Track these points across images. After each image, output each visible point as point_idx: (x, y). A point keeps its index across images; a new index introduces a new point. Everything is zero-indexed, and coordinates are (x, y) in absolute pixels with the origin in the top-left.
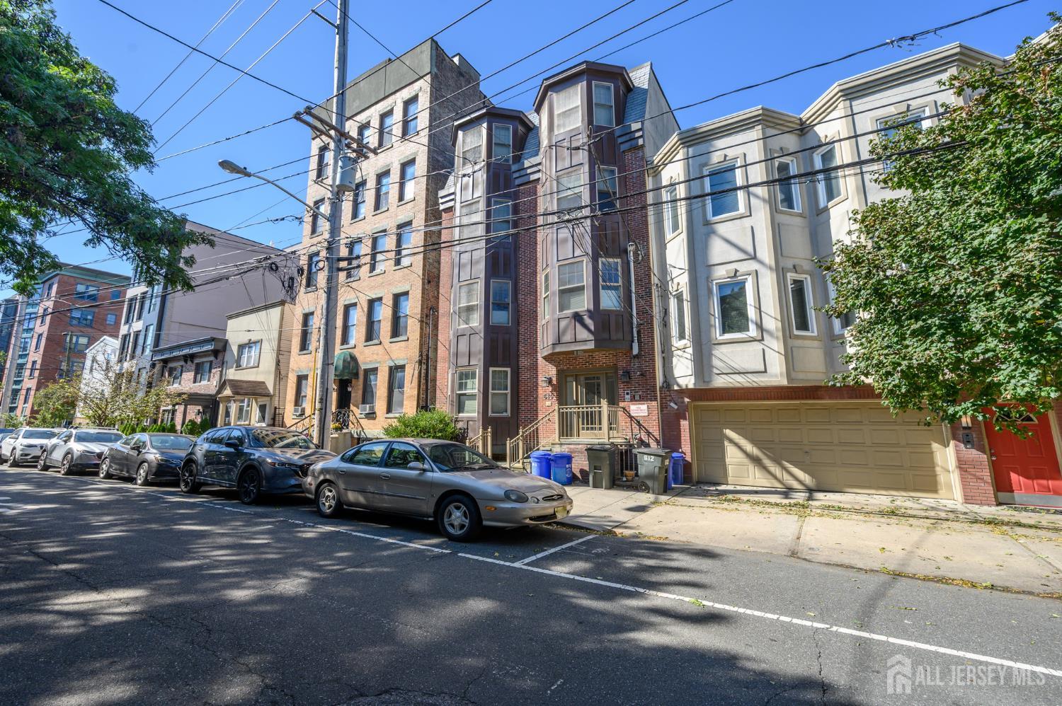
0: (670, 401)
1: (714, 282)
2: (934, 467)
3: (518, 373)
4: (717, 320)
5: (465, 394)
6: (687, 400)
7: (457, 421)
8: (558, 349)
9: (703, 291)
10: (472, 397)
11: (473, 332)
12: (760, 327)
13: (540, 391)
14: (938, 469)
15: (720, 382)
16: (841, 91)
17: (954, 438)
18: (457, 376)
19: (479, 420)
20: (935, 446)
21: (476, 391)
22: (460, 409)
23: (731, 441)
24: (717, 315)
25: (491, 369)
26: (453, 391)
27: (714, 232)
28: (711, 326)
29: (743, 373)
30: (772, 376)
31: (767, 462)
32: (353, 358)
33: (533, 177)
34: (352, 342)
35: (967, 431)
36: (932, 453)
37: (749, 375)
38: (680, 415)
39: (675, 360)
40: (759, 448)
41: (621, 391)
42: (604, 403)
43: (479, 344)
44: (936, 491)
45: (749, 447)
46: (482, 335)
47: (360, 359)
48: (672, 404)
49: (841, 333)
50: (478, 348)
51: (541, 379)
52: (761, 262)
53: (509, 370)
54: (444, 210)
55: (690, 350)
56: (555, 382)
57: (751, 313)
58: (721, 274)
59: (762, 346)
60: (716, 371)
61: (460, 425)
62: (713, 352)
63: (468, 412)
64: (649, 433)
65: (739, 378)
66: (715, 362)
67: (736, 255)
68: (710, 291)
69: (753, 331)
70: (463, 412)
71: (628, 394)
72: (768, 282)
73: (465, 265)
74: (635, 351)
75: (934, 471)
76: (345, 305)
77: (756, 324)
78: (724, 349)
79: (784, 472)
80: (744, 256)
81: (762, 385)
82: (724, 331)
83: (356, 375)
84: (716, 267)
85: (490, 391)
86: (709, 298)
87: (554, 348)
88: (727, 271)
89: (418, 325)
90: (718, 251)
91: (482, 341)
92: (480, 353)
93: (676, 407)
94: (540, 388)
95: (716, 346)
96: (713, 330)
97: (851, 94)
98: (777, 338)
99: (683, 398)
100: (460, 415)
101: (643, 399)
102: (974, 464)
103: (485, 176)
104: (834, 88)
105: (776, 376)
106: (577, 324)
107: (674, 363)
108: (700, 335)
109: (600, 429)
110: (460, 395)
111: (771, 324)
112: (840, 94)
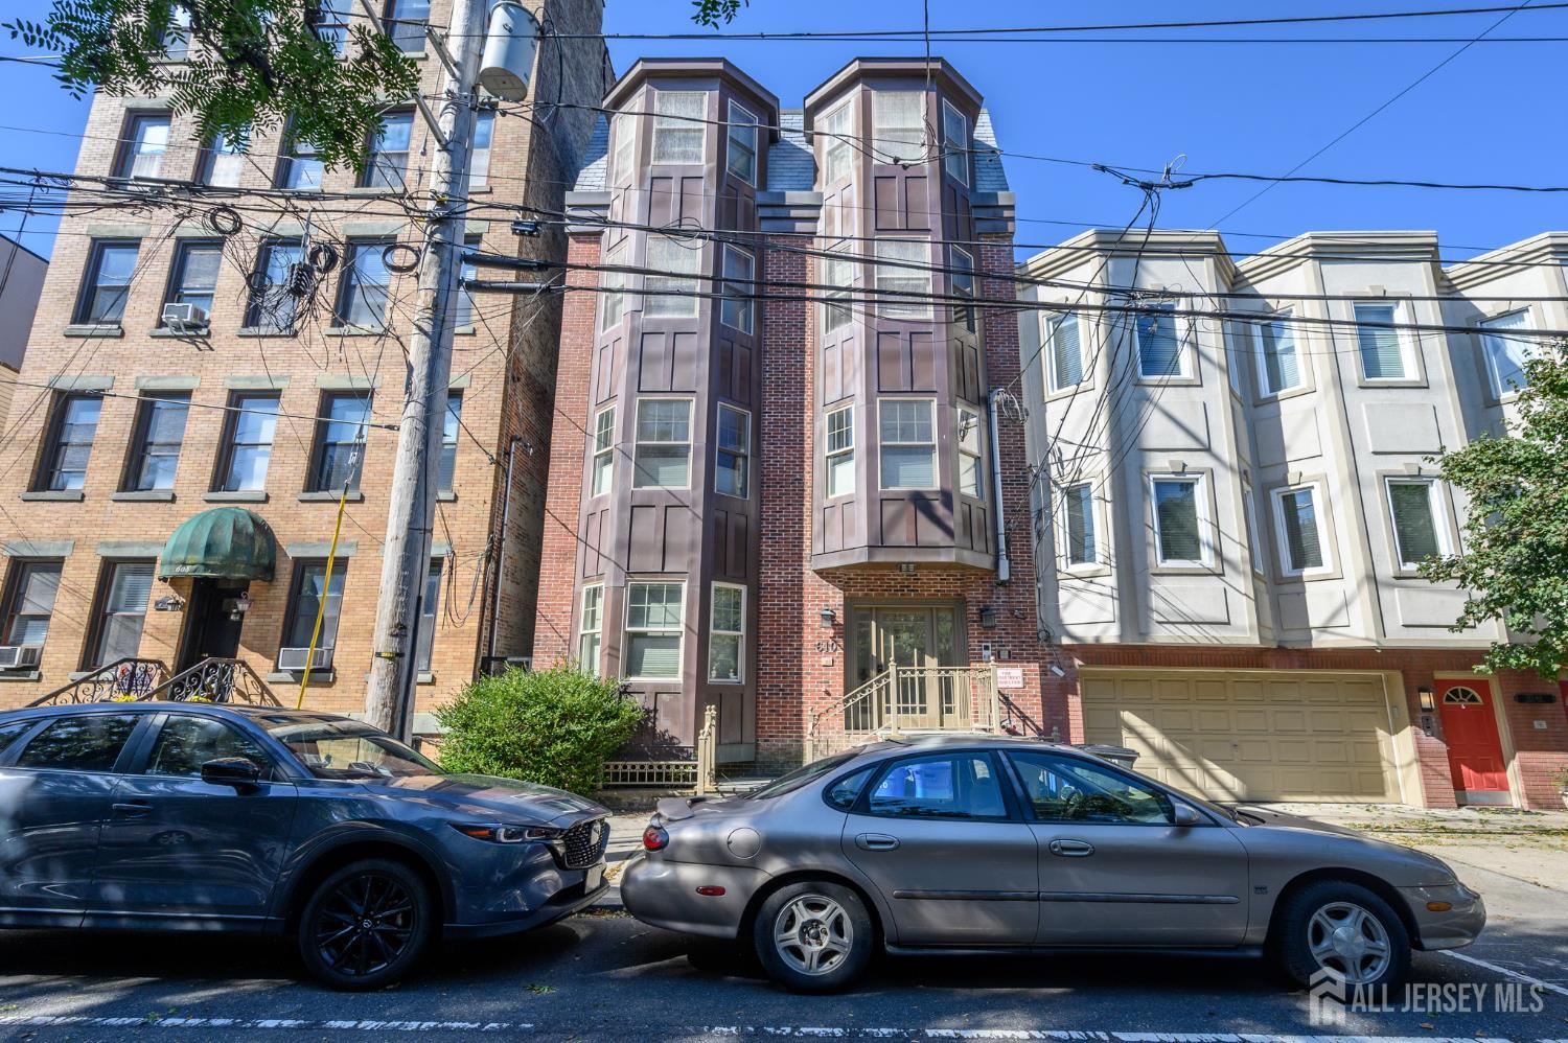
0: (1052, 663)
1: (1152, 477)
2: (1379, 762)
3: (759, 598)
4: (1157, 536)
5: (643, 635)
6: (1077, 662)
7: (625, 691)
8: (881, 557)
9: (1134, 490)
10: (669, 641)
11: (676, 502)
12: (1218, 553)
13: (808, 635)
14: (1384, 764)
15: (1162, 635)
16: (1313, 245)
17: (1413, 723)
18: (626, 595)
19: (687, 691)
20: (1381, 733)
21: (682, 628)
22: (633, 667)
23: (1131, 730)
24: (1156, 529)
25: (715, 584)
26: (615, 625)
27: (1148, 399)
28: (1149, 544)
29: (1197, 623)
30: (1238, 629)
31: (1183, 762)
32: (262, 528)
33: (800, 227)
34: (255, 485)
35: (1426, 714)
36: (1377, 743)
37: (1206, 627)
38: (1066, 688)
39: (1063, 596)
40: (1172, 741)
41: (974, 643)
42: (931, 663)
43: (689, 529)
44: (1382, 793)
45: (1158, 740)
46: (700, 511)
47: (284, 532)
48: (1055, 669)
49: (1295, 573)
50: (687, 539)
51: (812, 614)
52: (1216, 457)
53: (743, 588)
54: (572, 234)
55: (1112, 581)
56: (840, 620)
57: (1205, 531)
58: (1160, 465)
59: (1223, 585)
60: (1156, 616)
61: (638, 701)
62: (1152, 587)
63: (651, 674)
64: (1024, 718)
65: (1190, 630)
66: (1155, 602)
67: (1184, 441)
68: (1146, 490)
69: (1207, 558)
70: (638, 673)
71: (987, 648)
72: (1230, 488)
73: (655, 359)
74: (1004, 575)
75: (1380, 767)
76: (232, 392)
77: (1215, 549)
78: (1168, 582)
79: (1207, 777)
80: (1195, 445)
81: (1225, 642)
82: (1166, 555)
83: (268, 572)
84: (1153, 454)
85: (712, 631)
86: (1144, 500)
87: (870, 555)
88: (1171, 462)
89: (489, 471)
90: (1156, 430)
91: (700, 524)
92: (692, 546)
93: (1061, 673)
94: (807, 631)
95: (1156, 578)
96: (1151, 551)
97: (1324, 254)
98: (1244, 573)
99: (1071, 659)
100: (633, 679)
101: (1013, 658)
102: (1435, 755)
103: (713, 192)
104: (1303, 241)
105: (1243, 630)
106: (921, 516)
107: (1062, 601)
108: (1131, 557)
109: (923, 710)
110: (633, 636)
111: (1236, 552)
112: (1310, 249)
